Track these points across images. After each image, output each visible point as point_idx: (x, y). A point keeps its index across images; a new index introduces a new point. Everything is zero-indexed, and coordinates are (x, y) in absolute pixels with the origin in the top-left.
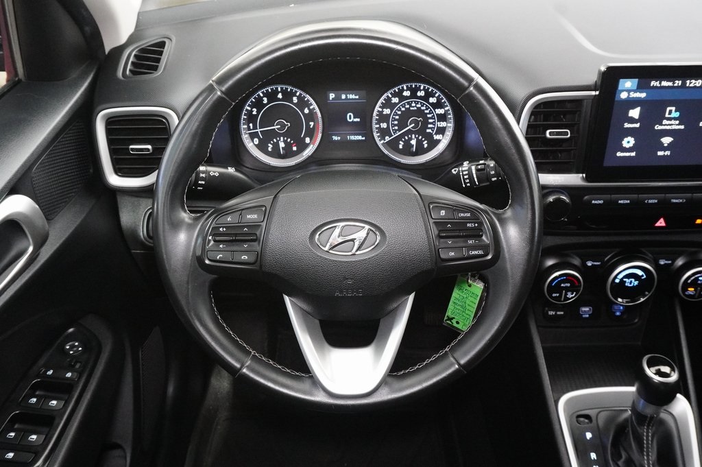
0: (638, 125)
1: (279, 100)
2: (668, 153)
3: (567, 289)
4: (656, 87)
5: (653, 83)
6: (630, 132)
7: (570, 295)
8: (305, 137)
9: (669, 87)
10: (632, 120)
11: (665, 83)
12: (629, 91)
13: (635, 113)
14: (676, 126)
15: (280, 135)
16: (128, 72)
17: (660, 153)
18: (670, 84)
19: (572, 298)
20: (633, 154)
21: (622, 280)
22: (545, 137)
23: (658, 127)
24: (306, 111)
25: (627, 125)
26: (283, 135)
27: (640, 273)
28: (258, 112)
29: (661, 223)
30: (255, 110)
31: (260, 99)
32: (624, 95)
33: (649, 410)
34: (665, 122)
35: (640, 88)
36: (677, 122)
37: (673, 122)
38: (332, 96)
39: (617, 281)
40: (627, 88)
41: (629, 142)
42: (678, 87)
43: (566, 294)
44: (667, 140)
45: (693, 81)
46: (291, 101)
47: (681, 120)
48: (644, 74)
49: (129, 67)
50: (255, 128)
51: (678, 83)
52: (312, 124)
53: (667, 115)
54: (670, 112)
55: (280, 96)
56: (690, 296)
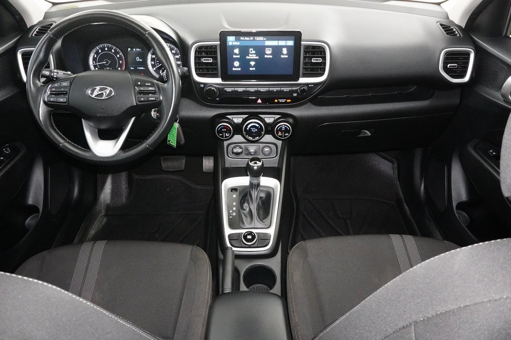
0: (239, 56)
1: (106, 51)
2: (254, 69)
3: (226, 133)
4: (243, 40)
5: (242, 38)
6: (236, 59)
7: (227, 135)
8: (118, 67)
9: (248, 40)
10: (236, 54)
11: (246, 39)
12: (232, 42)
13: (237, 51)
14: (255, 57)
15: (107, 67)
16: (33, 35)
17: (251, 69)
18: (248, 39)
19: (228, 136)
20: (240, 69)
21: (250, 128)
22: (202, 62)
23: (247, 57)
24: (118, 56)
25: (234, 56)
26: (108, 66)
27: (257, 125)
28: (97, 56)
29: (259, 101)
30: (95, 55)
31: (98, 51)
32: (230, 44)
33: (255, 181)
34: (250, 55)
35: (236, 40)
36: (255, 55)
37: (253, 55)
38: (129, 49)
39: (248, 129)
40: (231, 40)
41: (237, 64)
42: (252, 40)
43: (225, 135)
44: (252, 63)
45: (258, 38)
46: (111, 52)
47: (257, 54)
48: (237, 34)
49: (35, 33)
50: (96, 63)
51: (252, 38)
52: (121, 62)
53: (250, 52)
54: (251, 51)
55: (106, 49)
56: (280, 136)
